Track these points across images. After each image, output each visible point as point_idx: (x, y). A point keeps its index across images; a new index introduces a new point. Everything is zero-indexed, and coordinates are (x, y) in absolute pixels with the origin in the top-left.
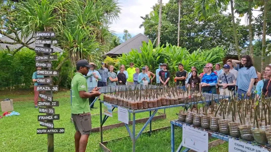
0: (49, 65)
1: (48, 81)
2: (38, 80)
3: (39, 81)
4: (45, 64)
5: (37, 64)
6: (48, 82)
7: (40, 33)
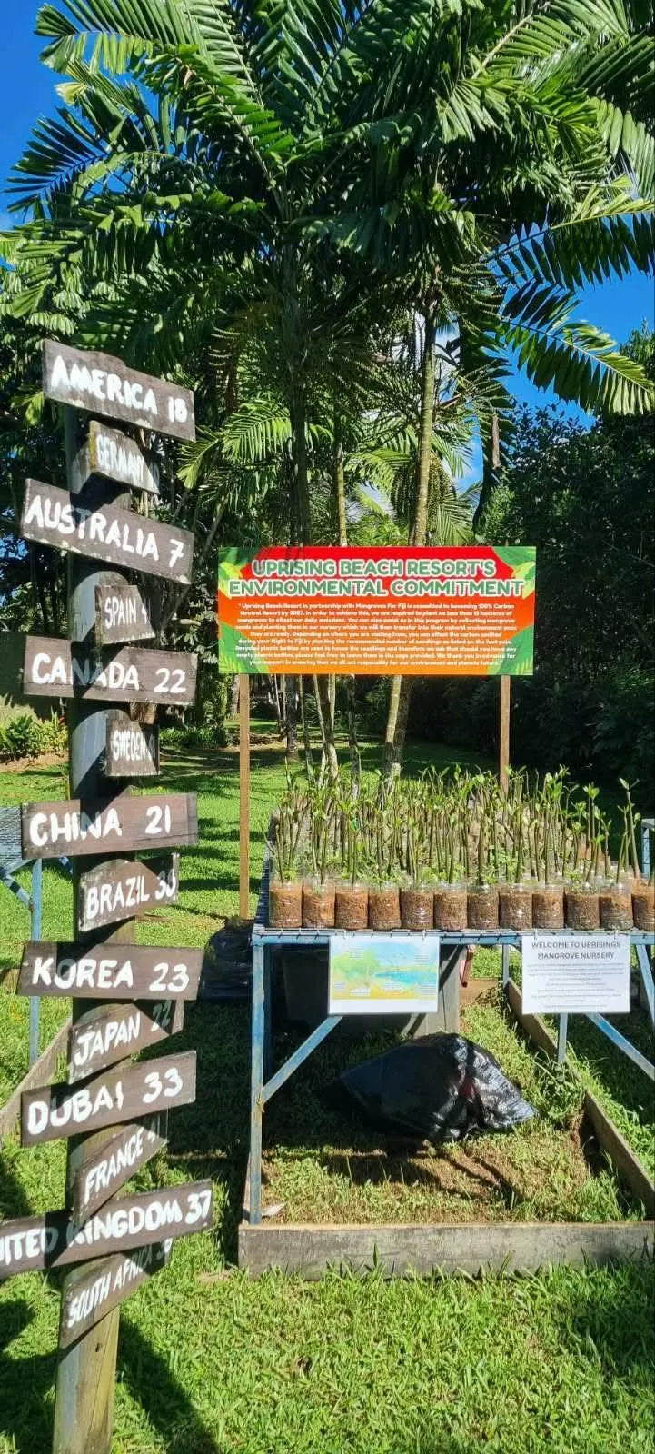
0: (173, 680)
1: (161, 823)
2: (46, 828)
3: (56, 831)
4: (133, 669)
5: (45, 669)
6: (152, 829)
7: (81, 363)
